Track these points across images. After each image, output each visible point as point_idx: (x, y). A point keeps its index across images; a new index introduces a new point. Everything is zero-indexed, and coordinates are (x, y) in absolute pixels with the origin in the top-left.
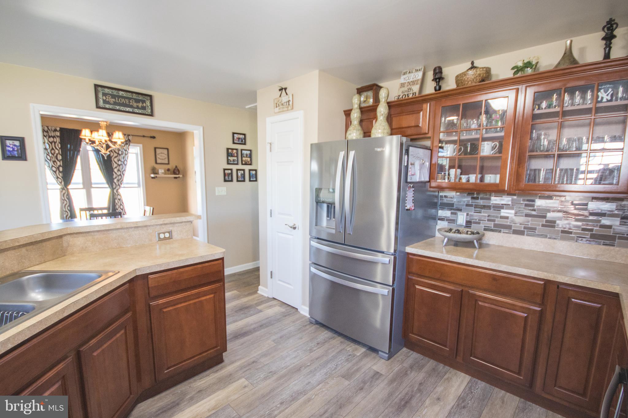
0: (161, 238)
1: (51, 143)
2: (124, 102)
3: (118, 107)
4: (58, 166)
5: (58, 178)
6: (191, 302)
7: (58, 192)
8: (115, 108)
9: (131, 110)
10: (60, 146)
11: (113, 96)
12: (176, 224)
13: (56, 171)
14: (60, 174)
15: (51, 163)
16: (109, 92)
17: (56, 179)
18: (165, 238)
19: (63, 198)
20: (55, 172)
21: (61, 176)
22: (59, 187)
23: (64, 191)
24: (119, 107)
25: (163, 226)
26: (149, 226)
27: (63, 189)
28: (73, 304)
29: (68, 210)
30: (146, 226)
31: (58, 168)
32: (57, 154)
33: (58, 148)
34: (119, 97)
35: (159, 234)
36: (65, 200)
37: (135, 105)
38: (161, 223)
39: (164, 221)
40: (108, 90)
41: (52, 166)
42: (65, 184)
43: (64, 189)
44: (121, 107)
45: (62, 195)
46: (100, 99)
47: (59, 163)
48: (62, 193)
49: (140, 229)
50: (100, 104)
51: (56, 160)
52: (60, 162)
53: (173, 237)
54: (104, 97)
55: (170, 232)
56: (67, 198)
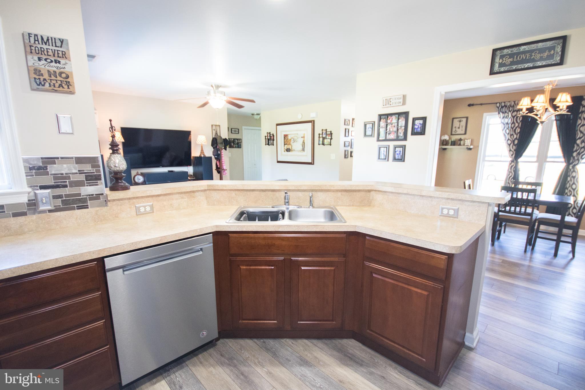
0: (443, 214)
1: (514, 117)
2: (524, 58)
3: (514, 67)
4: (513, 139)
5: (510, 150)
6: (400, 284)
7: (508, 164)
8: (512, 69)
9: (531, 65)
10: (521, 119)
11: (511, 56)
12: (466, 203)
13: (511, 144)
14: (514, 147)
15: (508, 137)
16: (508, 52)
17: (509, 152)
18: (448, 216)
19: (510, 170)
20: (509, 145)
21: (514, 149)
22: (510, 159)
23: (513, 164)
24: (516, 66)
25: (449, 201)
26: (434, 197)
27: (512, 161)
28: (287, 226)
29: (511, 182)
30: (431, 197)
31: (514, 141)
32: (516, 128)
33: (519, 122)
34: (518, 54)
35: (442, 209)
36: (511, 172)
37: (538, 56)
38: (446, 197)
39: (449, 195)
40: (508, 51)
41: (508, 139)
42: (515, 156)
43: (514, 162)
44: (519, 66)
45: (510, 167)
46: (496, 64)
47: (515, 136)
48: (511, 165)
49: (425, 198)
50: (495, 69)
51: (514, 134)
52: (517, 135)
53: (459, 216)
54: (501, 60)
55: (457, 211)
56: (513, 171)
